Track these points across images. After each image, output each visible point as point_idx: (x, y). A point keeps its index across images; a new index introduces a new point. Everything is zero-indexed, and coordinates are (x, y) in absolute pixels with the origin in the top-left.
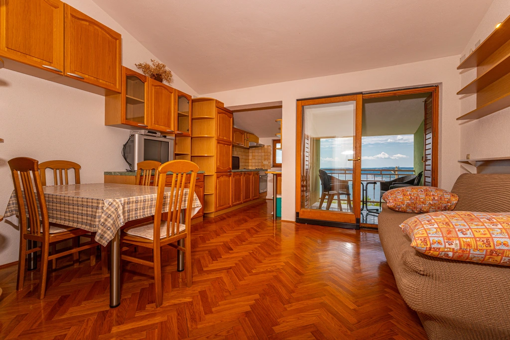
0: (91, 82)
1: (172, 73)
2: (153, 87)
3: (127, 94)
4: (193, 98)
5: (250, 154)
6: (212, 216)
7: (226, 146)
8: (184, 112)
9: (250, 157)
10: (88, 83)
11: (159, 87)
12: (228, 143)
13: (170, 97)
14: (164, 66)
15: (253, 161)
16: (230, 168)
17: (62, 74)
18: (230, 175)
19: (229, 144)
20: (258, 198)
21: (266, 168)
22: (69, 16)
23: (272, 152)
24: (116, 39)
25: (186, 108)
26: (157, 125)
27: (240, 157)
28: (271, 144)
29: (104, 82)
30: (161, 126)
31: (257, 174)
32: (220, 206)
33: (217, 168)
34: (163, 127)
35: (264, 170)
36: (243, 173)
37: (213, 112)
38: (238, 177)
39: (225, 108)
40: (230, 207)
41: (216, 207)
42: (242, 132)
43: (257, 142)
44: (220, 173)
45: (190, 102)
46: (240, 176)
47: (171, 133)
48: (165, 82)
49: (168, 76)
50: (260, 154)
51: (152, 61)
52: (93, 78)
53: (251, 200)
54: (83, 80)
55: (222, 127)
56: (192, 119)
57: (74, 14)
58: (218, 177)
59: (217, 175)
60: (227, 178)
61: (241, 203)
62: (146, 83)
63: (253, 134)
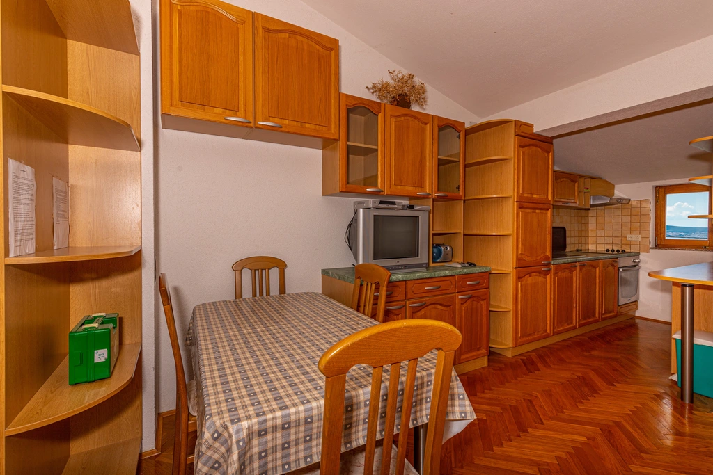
0: (291, 131)
1: (428, 87)
2: (393, 120)
3: (348, 140)
4: (467, 126)
5: (592, 220)
6: (509, 354)
7: (537, 211)
8: (451, 156)
9: (592, 226)
10: (288, 132)
11: (402, 118)
12: (541, 206)
13: (423, 131)
14: (411, 77)
15: (600, 233)
16: (547, 258)
17: (251, 125)
18: (548, 272)
19: (546, 206)
20: (616, 316)
21: (634, 249)
22: (261, 30)
23: (652, 215)
24: (331, 50)
25: (455, 147)
26: (399, 187)
27: (568, 227)
28: (650, 196)
29: (313, 127)
30: (407, 188)
31: (614, 263)
32: (525, 335)
33: (519, 260)
34: (411, 188)
35: (630, 255)
36: (578, 265)
37: (509, 146)
38: (566, 274)
39: (536, 135)
40: (548, 336)
41: (516, 338)
42: (573, 178)
43: (611, 195)
44: (523, 268)
45: (462, 134)
46: (571, 272)
47: (426, 197)
48: (415, 108)
49: (420, 93)
50: (617, 219)
51: (391, 73)
52: (295, 123)
53: (597, 321)
54: (280, 129)
55: (530, 174)
56: (466, 166)
57: (267, 26)
58: (519, 278)
59: (518, 273)
60: (540, 279)
61: (574, 328)
62: (380, 115)
63: (600, 179)
